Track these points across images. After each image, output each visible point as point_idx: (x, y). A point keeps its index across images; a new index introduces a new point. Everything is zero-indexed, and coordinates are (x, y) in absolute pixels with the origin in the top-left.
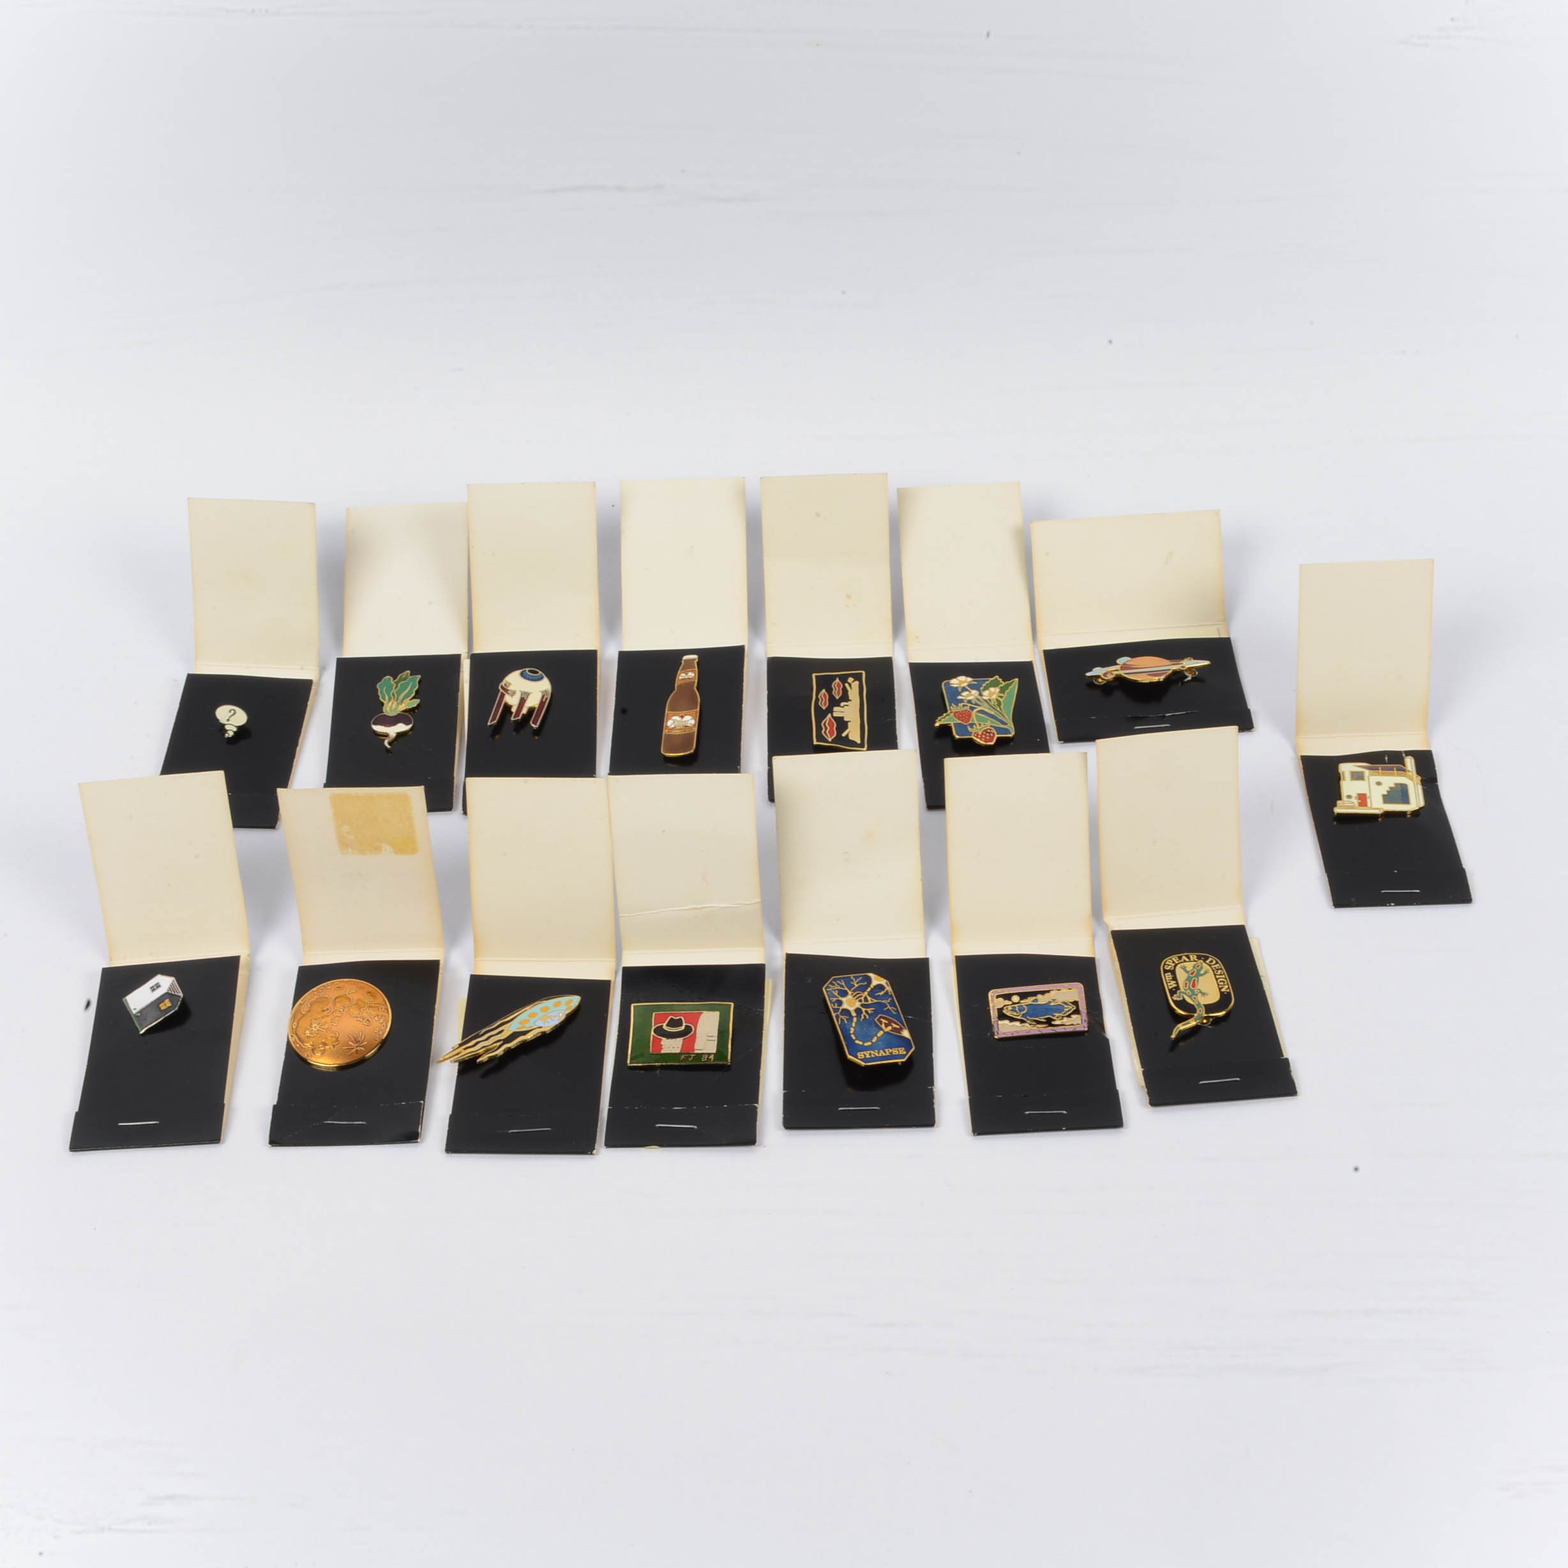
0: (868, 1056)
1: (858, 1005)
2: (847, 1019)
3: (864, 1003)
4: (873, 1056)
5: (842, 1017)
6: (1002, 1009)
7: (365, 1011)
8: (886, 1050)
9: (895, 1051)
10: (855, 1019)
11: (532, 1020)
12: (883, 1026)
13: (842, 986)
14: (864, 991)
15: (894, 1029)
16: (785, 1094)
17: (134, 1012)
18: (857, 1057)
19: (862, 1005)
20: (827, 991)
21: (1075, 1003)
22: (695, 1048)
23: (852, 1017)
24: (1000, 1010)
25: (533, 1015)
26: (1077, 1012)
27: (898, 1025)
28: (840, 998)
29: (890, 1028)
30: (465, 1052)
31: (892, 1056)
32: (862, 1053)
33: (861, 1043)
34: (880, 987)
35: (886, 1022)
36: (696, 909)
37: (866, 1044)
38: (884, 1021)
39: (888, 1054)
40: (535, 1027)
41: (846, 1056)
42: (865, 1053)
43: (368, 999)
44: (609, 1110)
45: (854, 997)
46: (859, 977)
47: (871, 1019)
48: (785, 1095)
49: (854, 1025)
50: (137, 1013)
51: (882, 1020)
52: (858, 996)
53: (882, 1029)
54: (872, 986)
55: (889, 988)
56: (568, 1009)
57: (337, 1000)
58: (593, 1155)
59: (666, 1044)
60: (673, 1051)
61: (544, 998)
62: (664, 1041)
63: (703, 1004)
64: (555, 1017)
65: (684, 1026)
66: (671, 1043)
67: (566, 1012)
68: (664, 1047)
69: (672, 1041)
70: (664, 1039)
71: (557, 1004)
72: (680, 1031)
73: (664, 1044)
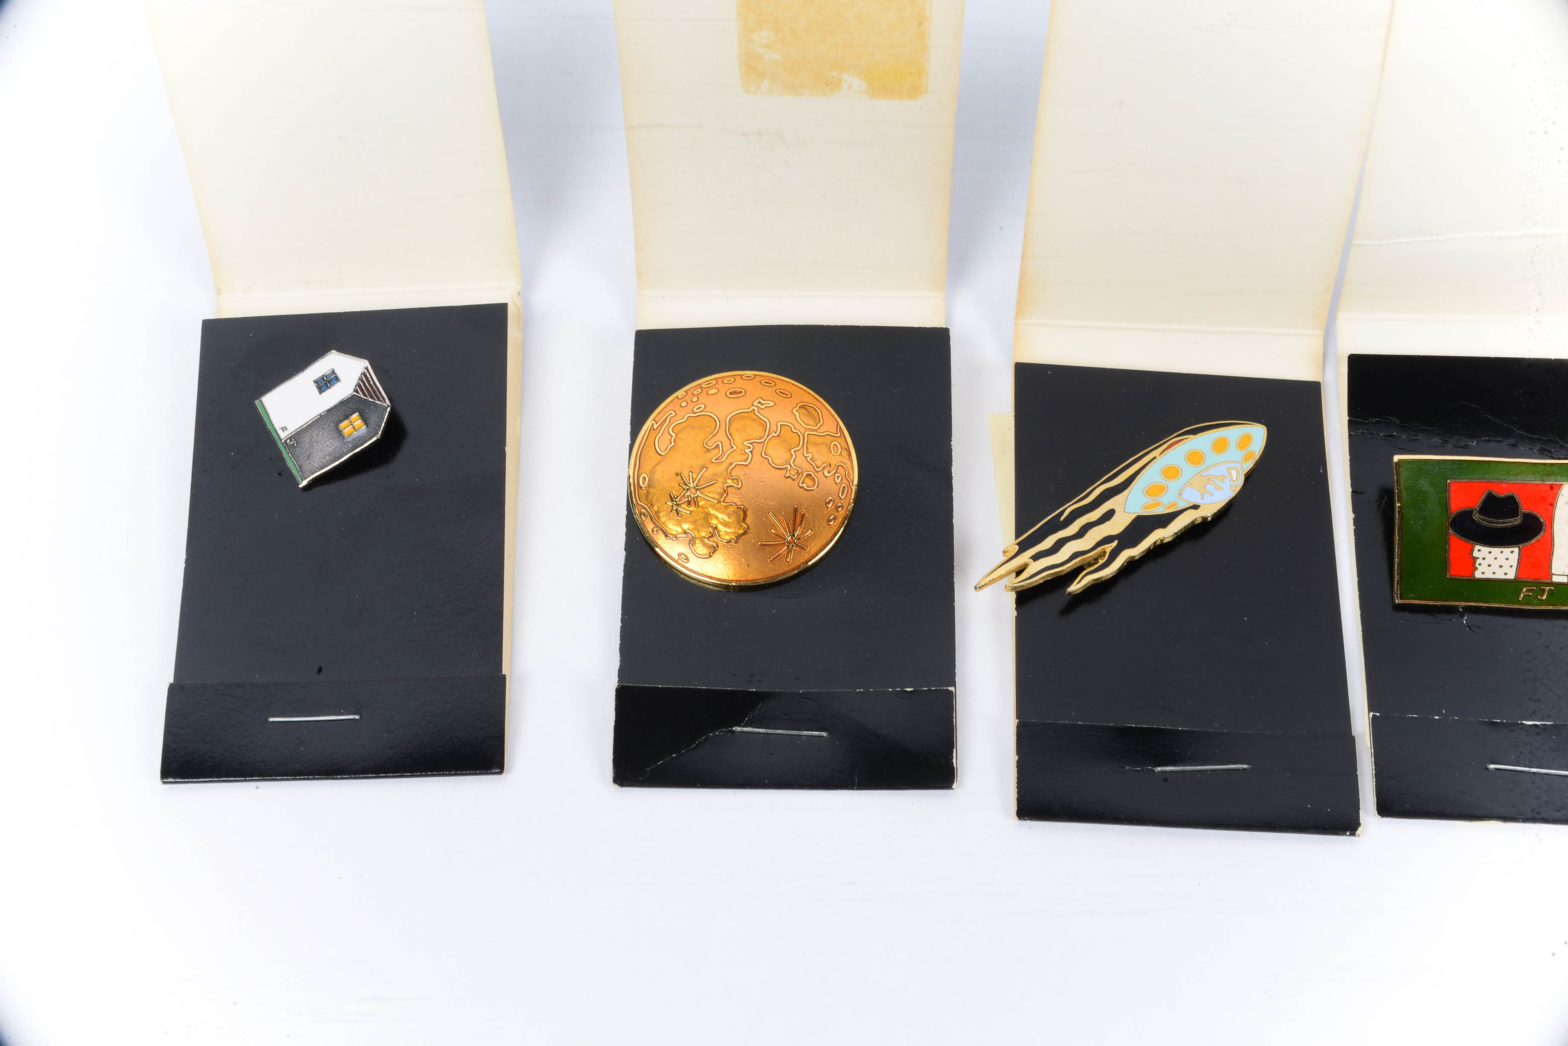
7: (799, 454)
11: (1173, 486)
17: (283, 435)
22: (1553, 571)
25: (1172, 473)
30: (1035, 567)
40: (1181, 506)
43: (800, 422)
44: (1373, 718)
50: (290, 439)
56: (1246, 459)
57: (734, 426)
58: (1356, 835)
59: (1484, 559)
60: (1500, 575)
61: (1186, 429)
62: (1479, 550)
63: (1561, 465)
64: (1223, 480)
65: (1521, 517)
66: (1493, 555)
67: (1245, 468)
68: (1480, 564)
69: (1496, 551)
70: (1478, 545)
71: (1220, 446)
72: (1514, 527)
73: (1479, 558)
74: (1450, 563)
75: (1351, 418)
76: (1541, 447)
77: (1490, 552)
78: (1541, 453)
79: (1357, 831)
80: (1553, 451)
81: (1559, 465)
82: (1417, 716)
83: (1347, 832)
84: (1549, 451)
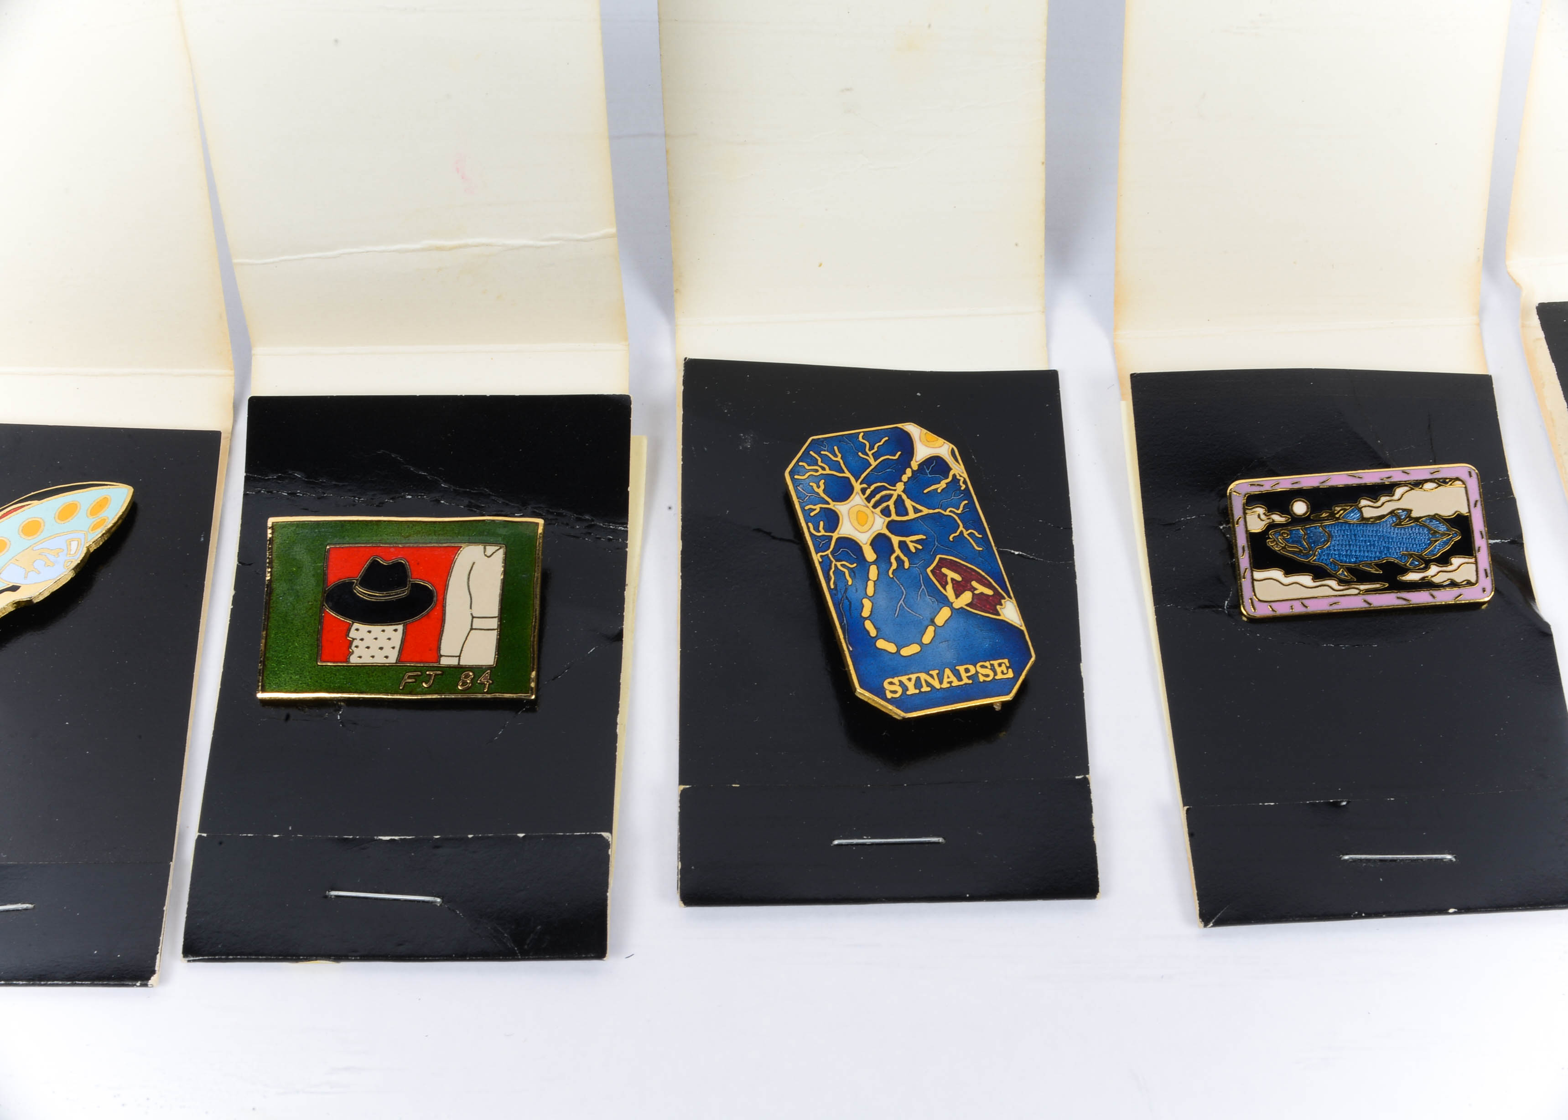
0: (912, 690)
1: (879, 524)
2: (851, 571)
3: (894, 517)
4: (925, 689)
5: (838, 564)
6: (1263, 535)
8: (961, 669)
9: (984, 671)
10: (873, 572)
12: (950, 592)
13: (836, 466)
14: (894, 480)
15: (980, 601)
16: (684, 795)
18: (881, 693)
19: (891, 526)
20: (792, 478)
21: (1461, 522)
22: (442, 653)
23: (863, 564)
24: (1257, 541)
26: (1465, 548)
27: (989, 586)
28: (833, 505)
29: (967, 597)
31: (977, 688)
32: (896, 680)
33: (891, 648)
34: (937, 466)
35: (958, 578)
36: (440, 249)
37: (905, 652)
38: (951, 575)
39: (966, 681)
41: (852, 690)
42: (904, 679)
44: (200, 840)
45: (868, 499)
46: (878, 436)
47: (916, 571)
48: (684, 798)
49: (870, 591)
51: (945, 570)
52: (878, 497)
53: (945, 601)
54: (915, 465)
55: (958, 469)
56: (94, 528)
58: (149, 986)
59: (362, 640)
60: (380, 659)
61: (32, 493)
62: (357, 630)
63: (462, 523)
64: (58, 554)
65: (409, 587)
66: (373, 635)
67: (89, 539)
68: (357, 647)
69: (376, 629)
70: (356, 623)
71: (66, 514)
72: (400, 601)
73: (356, 639)
74: (322, 646)
75: (248, 474)
76: (470, 502)
77: (369, 632)
78: (469, 510)
79: (150, 981)
80: (483, 507)
81: (460, 523)
82: (252, 835)
83: (137, 982)
84: (478, 507)
